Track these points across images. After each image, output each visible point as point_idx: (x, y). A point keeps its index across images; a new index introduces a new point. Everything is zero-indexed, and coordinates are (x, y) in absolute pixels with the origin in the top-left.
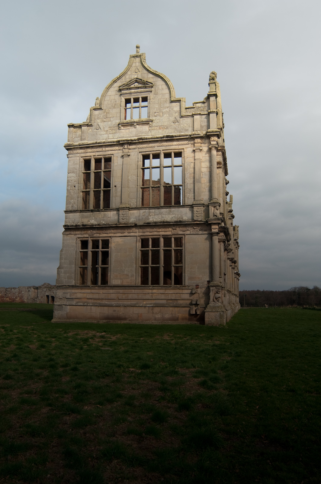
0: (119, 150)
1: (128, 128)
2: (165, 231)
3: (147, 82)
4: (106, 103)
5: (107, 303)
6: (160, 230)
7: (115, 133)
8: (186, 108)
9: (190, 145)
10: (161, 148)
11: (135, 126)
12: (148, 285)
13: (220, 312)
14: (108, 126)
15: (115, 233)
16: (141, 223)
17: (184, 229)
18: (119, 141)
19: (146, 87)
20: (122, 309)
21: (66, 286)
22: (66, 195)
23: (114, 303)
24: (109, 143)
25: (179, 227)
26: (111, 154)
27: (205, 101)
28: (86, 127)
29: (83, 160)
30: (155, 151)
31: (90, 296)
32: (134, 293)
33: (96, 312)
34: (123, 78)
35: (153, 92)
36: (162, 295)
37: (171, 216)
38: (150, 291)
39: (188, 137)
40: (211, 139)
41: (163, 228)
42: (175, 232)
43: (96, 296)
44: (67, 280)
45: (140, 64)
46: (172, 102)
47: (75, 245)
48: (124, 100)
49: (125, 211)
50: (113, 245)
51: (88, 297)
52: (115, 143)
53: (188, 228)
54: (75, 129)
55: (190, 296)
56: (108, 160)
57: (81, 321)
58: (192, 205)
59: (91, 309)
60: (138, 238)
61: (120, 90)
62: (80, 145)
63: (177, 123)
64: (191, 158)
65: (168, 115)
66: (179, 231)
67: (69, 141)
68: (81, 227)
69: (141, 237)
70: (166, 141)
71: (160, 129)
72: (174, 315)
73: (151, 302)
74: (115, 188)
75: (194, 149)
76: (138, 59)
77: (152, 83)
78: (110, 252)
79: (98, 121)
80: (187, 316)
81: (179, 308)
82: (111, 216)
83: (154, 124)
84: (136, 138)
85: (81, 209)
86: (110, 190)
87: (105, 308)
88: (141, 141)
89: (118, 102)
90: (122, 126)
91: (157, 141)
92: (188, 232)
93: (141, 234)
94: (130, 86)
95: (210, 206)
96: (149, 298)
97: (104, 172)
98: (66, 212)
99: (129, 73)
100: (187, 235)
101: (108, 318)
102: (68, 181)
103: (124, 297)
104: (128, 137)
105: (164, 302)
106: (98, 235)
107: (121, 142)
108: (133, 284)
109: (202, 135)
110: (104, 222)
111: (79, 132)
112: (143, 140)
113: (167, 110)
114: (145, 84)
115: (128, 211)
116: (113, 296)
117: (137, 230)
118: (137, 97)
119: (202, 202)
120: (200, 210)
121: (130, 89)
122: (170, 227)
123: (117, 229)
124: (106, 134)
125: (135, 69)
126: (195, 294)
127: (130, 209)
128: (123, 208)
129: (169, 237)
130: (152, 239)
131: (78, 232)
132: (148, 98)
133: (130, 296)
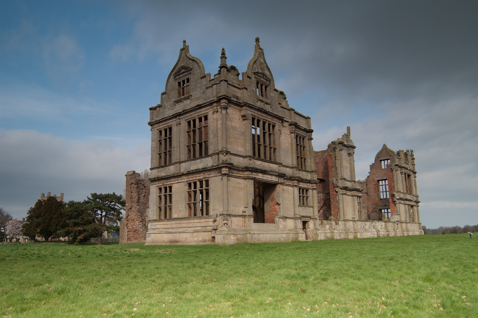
0: (175, 121)
1: (180, 103)
2: (199, 176)
3: (187, 67)
4: (168, 88)
5: (171, 231)
6: (197, 176)
7: (173, 109)
8: (210, 81)
9: (211, 109)
10: (196, 115)
11: (182, 101)
12: (191, 216)
13: (223, 234)
14: (170, 105)
15: (174, 181)
16: (185, 172)
17: (209, 173)
18: (173, 115)
19: (187, 71)
20: (178, 234)
21: (151, 220)
22: (151, 157)
23: (174, 231)
24: (169, 117)
25: (206, 172)
26: (171, 125)
27: (219, 73)
28: (158, 108)
29: (159, 132)
30: (194, 117)
31: (163, 226)
32: (184, 223)
33: (165, 238)
34: (177, 67)
35: (192, 74)
36: (199, 223)
37: (202, 165)
38: (192, 221)
39: (209, 103)
40: (221, 102)
41: (198, 174)
42: (204, 176)
43: (166, 226)
44: (152, 216)
45: (185, 54)
46: (202, 78)
47: (155, 191)
48: (177, 84)
49: (177, 164)
50: (173, 190)
51: (163, 227)
52: (172, 117)
53: (211, 172)
54: (154, 111)
55: (213, 224)
56: (170, 129)
57: (158, 244)
58: (212, 154)
59: (163, 235)
60: (186, 183)
61: (175, 77)
62: (155, 122)
63: (205, 94)
64: (212, 119)
65: (200, 89)
66: (206, 175)
67: (150, 120)
68: (157, 179)
69: (188, 182)
70: (199, 109)
71: (196, 100)
72: (204, 238)
73: (193, 229)
74: (173, 149)
75: (213, 111)
76: (184, 51)
77: (190, 68)
78: (172, 195)
79: (165, 102)
80: (211, 238)
81: (206, 232)
82: (172, 170)
83: (192, 97)
84: (182, 111)
85: (158, 166)
86: (171, 150)
87: (170, 234)
88: (185, 112)
89: (174, 86)
90: (176, 103)
91: (193, 110)
92: (212, 175)
93: (187, 180)
94: (180, 72)
95: (220, 154)
96: (192, 226)
97: (169, 138)
98: (151, 169)
99: (179, 63)
100: (211, 178)
101: (171, 242)
102: (152, 147)
103: (179, 226)
104: (180, 110)
105: (200, 228)
106: (166, 183)
107: (174, 115)
108: (184, 216)
109: (216, 100)
110: (168, 174)
111: (155, 112)
112: (185, 111)
113: (199, 85)
114: (187, 69)
115: (178, 164)
116: (174, 226)
117: (185, 178)
118: (183, 79)
119: (217, 151)
120: (216, 157)
121: (179, 75)
122: (202, 173)
123: (175, 178)
124: (169, 111)
125: (183, 59)
126: (216, 222)
127: (180, 163)
128: (176, 163)
129: (202, 180)
130: (193, 182)
131: (157, 183)
132: (190, 79)
133: (183, 225)
